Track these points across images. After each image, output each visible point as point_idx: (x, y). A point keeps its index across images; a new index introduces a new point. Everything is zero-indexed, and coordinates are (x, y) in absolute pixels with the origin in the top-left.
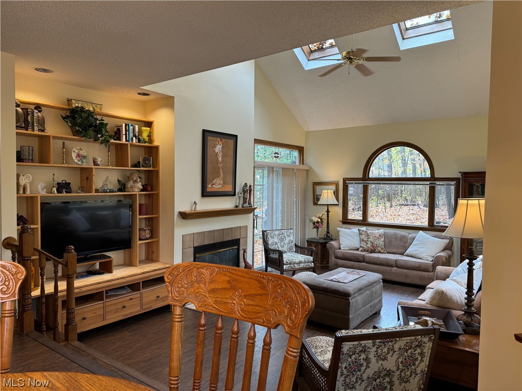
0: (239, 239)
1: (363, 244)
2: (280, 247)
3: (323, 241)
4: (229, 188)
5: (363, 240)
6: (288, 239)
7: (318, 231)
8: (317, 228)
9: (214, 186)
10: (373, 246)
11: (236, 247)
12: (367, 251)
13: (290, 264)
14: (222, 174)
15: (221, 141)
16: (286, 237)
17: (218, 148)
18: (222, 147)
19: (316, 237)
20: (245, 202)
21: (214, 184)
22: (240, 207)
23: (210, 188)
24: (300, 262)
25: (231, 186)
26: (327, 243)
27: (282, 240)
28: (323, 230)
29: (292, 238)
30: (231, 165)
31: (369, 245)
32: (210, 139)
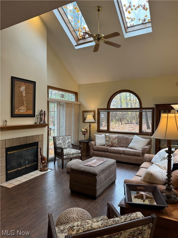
0: (38, 142)
1: (107, 143)
2: (63, 146)
3: (87, 141)
4: (31, 112)
5: (107, 140)
6: (68, 141)
7: (85, 136)
8: (85, 134)
9: (20, 111)
10: (112, 143)
11: (36, 147)
12: (109, 146)
13: (68, 155)
14: (25, 104)
15: (25, 84)
16: (67, 140)
17: (23, 88)
18: (25, 88)
19: (84, 139)
20: (41, 120)
21: (20, 110)
22: (38, 123)
23: (16, 112)
24: (73, 154)
25: (32, 111)
26: (89, 142)
27: (64, 142)
28: (87, 136)
29: (70, 140)
30: (32, 99)
31: (110, 143)
32: (17, 83)
